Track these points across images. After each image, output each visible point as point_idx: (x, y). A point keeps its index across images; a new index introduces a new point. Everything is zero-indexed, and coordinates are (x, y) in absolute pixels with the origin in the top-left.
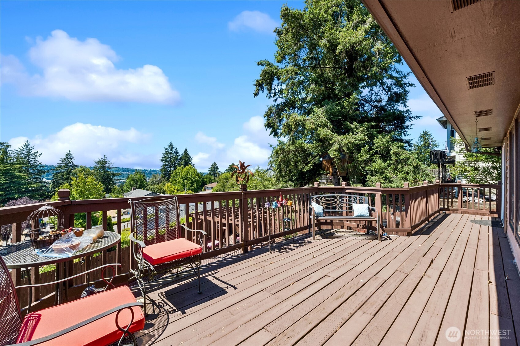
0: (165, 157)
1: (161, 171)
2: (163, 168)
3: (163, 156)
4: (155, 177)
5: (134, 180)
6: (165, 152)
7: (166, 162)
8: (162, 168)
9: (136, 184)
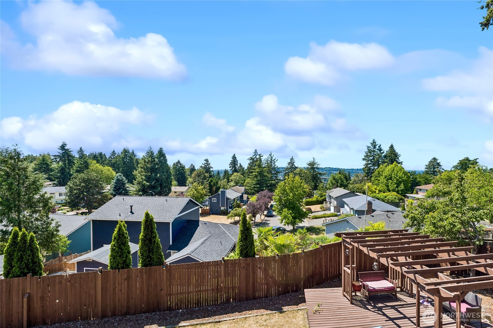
0: (367, 156)
1: (363, 170)
2: (366, 167)
3: (366, 155)
4: (357, 176)
5: (335, 180)
6: (367, 150)
7: (368, 161)
8: (364, 167)
9: (337, 183)
